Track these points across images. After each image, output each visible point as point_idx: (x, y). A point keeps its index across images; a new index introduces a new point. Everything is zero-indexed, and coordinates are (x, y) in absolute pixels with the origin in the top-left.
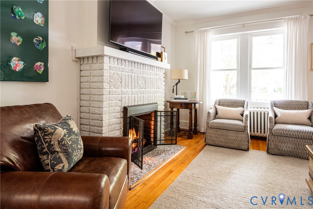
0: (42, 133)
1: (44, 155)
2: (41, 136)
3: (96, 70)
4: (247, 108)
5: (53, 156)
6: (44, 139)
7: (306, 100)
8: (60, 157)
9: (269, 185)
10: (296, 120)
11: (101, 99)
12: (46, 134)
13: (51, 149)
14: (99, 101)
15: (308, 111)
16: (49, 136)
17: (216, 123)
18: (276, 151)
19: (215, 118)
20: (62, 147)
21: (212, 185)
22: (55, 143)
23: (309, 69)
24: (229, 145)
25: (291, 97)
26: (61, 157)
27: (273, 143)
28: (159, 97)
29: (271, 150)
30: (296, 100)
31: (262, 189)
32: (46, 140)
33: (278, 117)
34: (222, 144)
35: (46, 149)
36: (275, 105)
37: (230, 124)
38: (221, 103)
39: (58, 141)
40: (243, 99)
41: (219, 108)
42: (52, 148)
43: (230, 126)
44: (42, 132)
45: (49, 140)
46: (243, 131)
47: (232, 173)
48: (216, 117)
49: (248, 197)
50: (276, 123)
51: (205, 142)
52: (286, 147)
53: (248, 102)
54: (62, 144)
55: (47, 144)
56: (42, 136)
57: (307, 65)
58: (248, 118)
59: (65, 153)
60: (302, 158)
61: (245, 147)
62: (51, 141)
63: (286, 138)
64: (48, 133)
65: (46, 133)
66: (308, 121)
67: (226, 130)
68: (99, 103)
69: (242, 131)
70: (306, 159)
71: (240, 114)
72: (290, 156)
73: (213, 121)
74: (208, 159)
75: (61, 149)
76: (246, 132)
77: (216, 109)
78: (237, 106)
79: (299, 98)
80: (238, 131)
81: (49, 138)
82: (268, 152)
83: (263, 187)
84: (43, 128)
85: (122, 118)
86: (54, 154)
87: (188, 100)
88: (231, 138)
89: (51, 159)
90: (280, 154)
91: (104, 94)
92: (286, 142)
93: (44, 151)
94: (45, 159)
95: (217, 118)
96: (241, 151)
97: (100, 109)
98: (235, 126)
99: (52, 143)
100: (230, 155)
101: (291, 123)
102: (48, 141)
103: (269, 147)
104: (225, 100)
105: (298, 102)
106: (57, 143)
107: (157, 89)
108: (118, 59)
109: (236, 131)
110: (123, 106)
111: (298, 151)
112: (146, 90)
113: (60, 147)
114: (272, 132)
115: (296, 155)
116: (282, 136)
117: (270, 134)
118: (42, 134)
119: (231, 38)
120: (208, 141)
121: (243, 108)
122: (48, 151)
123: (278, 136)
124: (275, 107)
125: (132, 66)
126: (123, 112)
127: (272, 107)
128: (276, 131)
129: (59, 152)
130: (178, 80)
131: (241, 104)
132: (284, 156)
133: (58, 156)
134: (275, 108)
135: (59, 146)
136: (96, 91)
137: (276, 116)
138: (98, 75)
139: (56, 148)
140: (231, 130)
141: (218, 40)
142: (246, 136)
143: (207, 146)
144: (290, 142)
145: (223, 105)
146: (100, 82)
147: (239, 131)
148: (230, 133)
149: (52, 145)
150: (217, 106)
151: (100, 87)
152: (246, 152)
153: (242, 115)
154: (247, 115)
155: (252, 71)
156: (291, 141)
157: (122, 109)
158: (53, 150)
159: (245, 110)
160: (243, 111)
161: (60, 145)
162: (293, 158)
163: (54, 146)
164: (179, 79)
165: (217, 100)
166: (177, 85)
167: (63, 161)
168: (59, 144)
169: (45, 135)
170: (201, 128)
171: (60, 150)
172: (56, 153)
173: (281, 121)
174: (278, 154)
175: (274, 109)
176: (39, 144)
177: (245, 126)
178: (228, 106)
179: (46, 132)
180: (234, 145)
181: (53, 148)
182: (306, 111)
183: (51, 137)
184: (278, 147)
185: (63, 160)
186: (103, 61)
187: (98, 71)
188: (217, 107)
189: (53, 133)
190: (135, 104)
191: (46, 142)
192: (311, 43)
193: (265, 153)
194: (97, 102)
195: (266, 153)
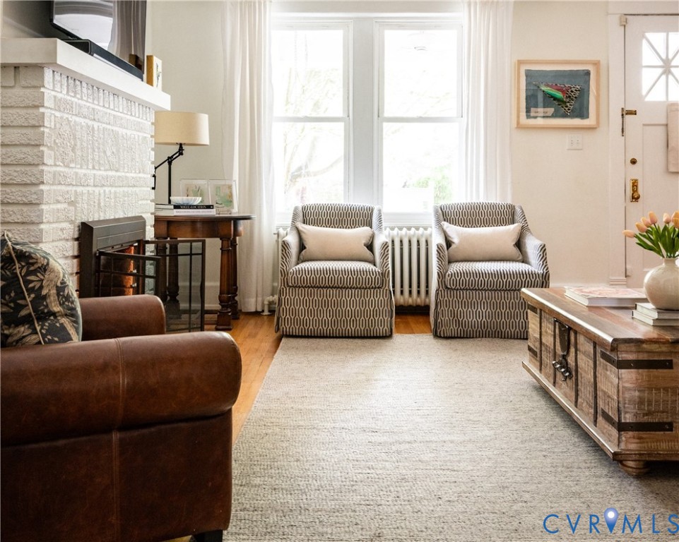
0: (23, 267)
1: (17, 326)
2: (21, 274)
3: (11, 107)
4: (380, 227)
5: (47, 324)
6: (27, 282)
7: (509, 201)
8: (63, 327)
9: (456, 386)
10: (491, 249)
11: (35, 196)
12: (32, 271)
13: (42, 307)
14: (25, 204)
15: (514, 229)
16: (39, 274)
17: (309, 271)
18: (453, 328)
19: (300, 260)
20: (64, 303)
21: (342, 403)
22: (52, 292)
23: (515, 125)
24: (344, 329)
25: (478, 196)
26: (65, 325)
27: (446, 309)
28: (143, 199)
29: (444, 328)
30: (490, 202)
31: (446, 393)
32: (31, 285)
33: (453, 246)
34: (326, 329)
35: (29, 309)
36: (445, 215)
37: (345, 271)
38: (309, 215)
39: (57, 287)
40: (367, 204)
41: (308, 229)
42: (44, 305)
43: (345, 277)
44: (23, 264)
45: (38, 285)
46: (378, 288)
47: (376, 380)
48: (301, 257)
49: (424, 408)
50: (450, 262)
51: (278, 329)
52: (475, 315)
53: (380, 211)
54: (63, 296)
55: (33, 296)
56: (23, 274)
57: (511, 114)
58: (388, 251)
59: (71, 318)
60: (508, 338)
61: (383, 329)
62: (41, 287)
63: (474, 292)
64: (36, 266)
65: (32, 268)
66: (515, 251)
67: (336, 287)
68: (25, 209)
69: (375, 288)
70: (514, 338)
71: (365, 245)
72: (482, 337)
73: (297, 267)
74: (304, 365)
75: (64, 308)
76: (387, 288)
77: (299, 234)
78: (354, 224)
79: (495, 197)
80: (366, 288)
81: (38, 279)
82: (437, 335)
83: (447, 391)
84: (27, 254)
85: (75, 257)
86: (48, 319)
87: (214, 210)
88: (348, 308)
89: (44, 331)
90: (462, 335)
91: (45, 182)
92: (474, 302)
93: (23, 313)
94: (24, 334)
95: (302, 262)
96: (377, 341)
97: (32, 227)
98: (359, 276)
99: (44, 292)
100: (353, 349)
101: (481, 258)
102: (36, 288)
103: (439, 320)
104: (321, 207)
105: (493, 206)
106: (54, 291)
107: (140, 173)
108: (68, 77)
109: (360, 288)
110: (78, 222)
111: (498, 321)
112: (118, 174)
113: (60, 302)
114: (445, 282)
115: (495, 332)
116: (467, 289)
117: (441, 288)
118: (21, 270)
119: (327, 27)
120: (286, 327)
121: (368, 228)
122: (33, 314)
123: (457, 290)
124: (445, 220)
125: (93, 99)
126: (77, 239)
127: (438, 222)
128: (453, 277)
129: (57, 315)
130: (178, 146)
131: (364, 218)
132: (470, 338)
133: (58, 325)
134: (446, 225)
135: (58, 299)
136: (15, 174)
137: (449, 244)
138: (21, 122)
139: (53, 304)
140: (348, 288)
141: (291, 27)
142: (386, 299)
143: (283, 339)
144: (484, 302)
145: (316, 223)
146: (28, 145)
147: (369, 288)
148: (346, 296)
149: (45, 297)
150: (301, 226)
151: (30, 160)
152: (386, 340)
153: (370, 247)
154: (387, 243)
155: (385, 125)
156: (485, 299)
157: (77, 229)
158: (46, 311)
159: (376, 232)
160: (373, 237)
161: (61, 297)
162: (490, 339)
163: (48, 301)
164: (181, 145)
165: (296, 209)
166: (170, 164)
167: (72, 336)
168: (58, 294)
169: (29, 273)
170: (246, 300)
171: (62, 309)
172: (52, 318)
173: (460, 256)
174: (459, 335)
175: (445, 227)
176: (10, 297)
177: (382, 273)
178: (330, 223)
179: (33, 264)
180: (358, 327)
181: (47, 306)
182: (512, 227)
183: (42, 277)
184: (459, 317)
185: (70, 332)
186: (43, 82)
187: (23, 112)
188: (300, 228)
189: (46, 266)
190: (100, 216)
191: (30, 291)
192: (518, 61)
193: (428, 337)
194: (20, 207)
195: (432, 337)
